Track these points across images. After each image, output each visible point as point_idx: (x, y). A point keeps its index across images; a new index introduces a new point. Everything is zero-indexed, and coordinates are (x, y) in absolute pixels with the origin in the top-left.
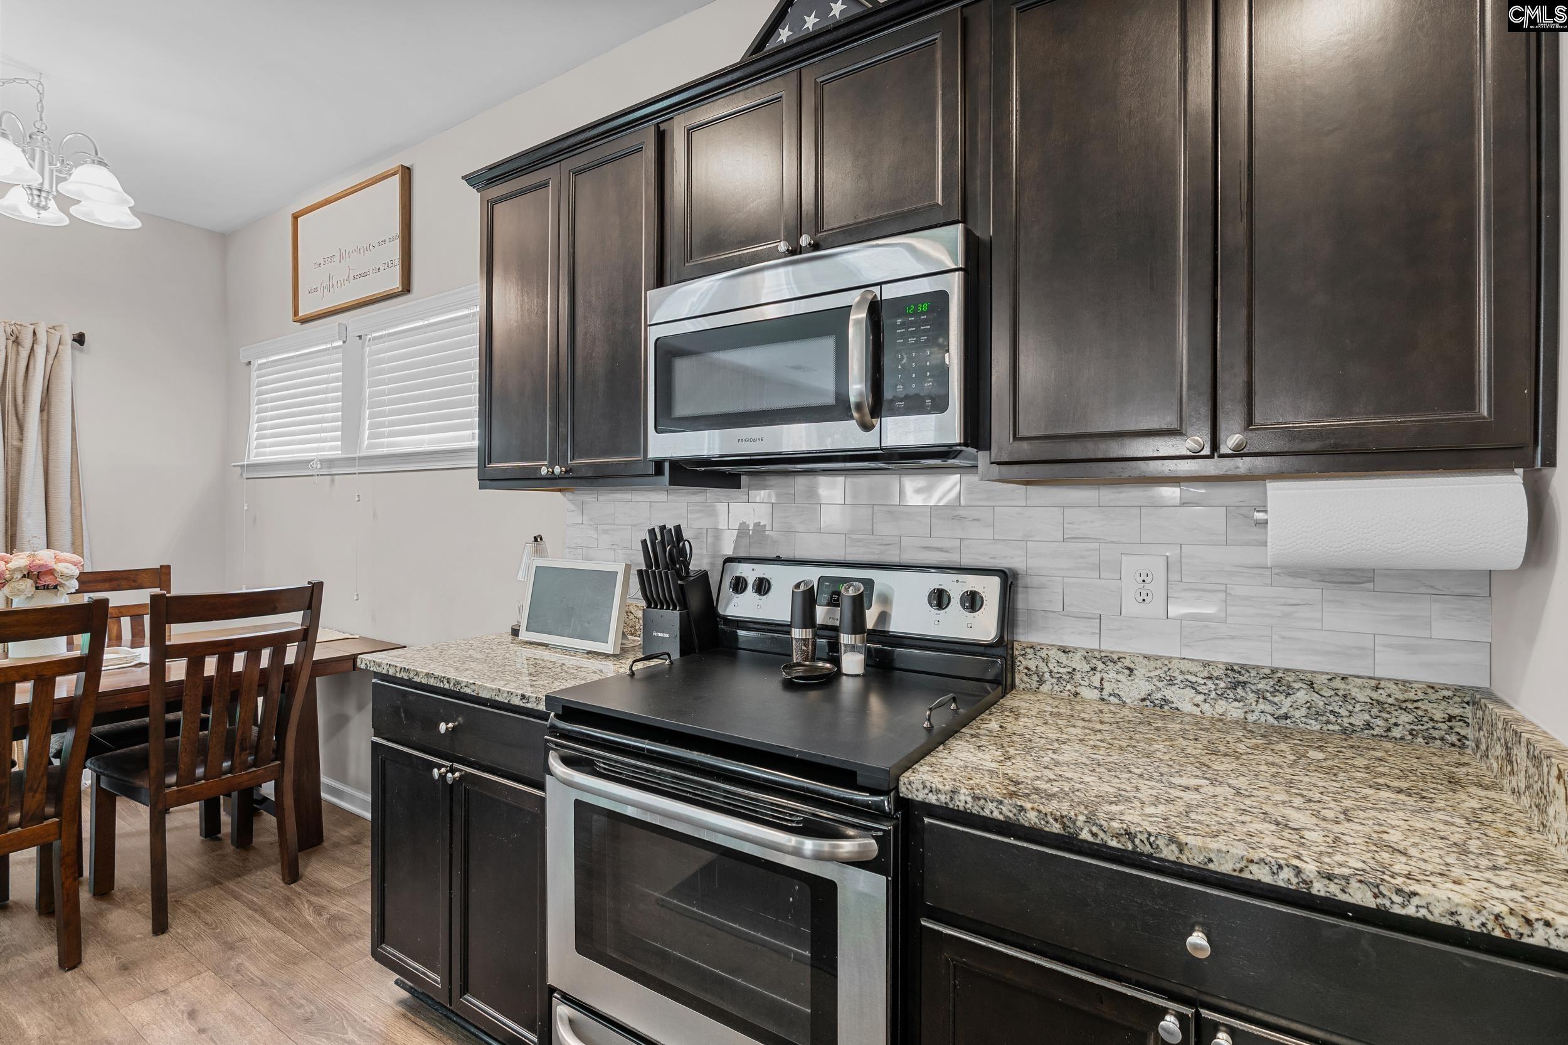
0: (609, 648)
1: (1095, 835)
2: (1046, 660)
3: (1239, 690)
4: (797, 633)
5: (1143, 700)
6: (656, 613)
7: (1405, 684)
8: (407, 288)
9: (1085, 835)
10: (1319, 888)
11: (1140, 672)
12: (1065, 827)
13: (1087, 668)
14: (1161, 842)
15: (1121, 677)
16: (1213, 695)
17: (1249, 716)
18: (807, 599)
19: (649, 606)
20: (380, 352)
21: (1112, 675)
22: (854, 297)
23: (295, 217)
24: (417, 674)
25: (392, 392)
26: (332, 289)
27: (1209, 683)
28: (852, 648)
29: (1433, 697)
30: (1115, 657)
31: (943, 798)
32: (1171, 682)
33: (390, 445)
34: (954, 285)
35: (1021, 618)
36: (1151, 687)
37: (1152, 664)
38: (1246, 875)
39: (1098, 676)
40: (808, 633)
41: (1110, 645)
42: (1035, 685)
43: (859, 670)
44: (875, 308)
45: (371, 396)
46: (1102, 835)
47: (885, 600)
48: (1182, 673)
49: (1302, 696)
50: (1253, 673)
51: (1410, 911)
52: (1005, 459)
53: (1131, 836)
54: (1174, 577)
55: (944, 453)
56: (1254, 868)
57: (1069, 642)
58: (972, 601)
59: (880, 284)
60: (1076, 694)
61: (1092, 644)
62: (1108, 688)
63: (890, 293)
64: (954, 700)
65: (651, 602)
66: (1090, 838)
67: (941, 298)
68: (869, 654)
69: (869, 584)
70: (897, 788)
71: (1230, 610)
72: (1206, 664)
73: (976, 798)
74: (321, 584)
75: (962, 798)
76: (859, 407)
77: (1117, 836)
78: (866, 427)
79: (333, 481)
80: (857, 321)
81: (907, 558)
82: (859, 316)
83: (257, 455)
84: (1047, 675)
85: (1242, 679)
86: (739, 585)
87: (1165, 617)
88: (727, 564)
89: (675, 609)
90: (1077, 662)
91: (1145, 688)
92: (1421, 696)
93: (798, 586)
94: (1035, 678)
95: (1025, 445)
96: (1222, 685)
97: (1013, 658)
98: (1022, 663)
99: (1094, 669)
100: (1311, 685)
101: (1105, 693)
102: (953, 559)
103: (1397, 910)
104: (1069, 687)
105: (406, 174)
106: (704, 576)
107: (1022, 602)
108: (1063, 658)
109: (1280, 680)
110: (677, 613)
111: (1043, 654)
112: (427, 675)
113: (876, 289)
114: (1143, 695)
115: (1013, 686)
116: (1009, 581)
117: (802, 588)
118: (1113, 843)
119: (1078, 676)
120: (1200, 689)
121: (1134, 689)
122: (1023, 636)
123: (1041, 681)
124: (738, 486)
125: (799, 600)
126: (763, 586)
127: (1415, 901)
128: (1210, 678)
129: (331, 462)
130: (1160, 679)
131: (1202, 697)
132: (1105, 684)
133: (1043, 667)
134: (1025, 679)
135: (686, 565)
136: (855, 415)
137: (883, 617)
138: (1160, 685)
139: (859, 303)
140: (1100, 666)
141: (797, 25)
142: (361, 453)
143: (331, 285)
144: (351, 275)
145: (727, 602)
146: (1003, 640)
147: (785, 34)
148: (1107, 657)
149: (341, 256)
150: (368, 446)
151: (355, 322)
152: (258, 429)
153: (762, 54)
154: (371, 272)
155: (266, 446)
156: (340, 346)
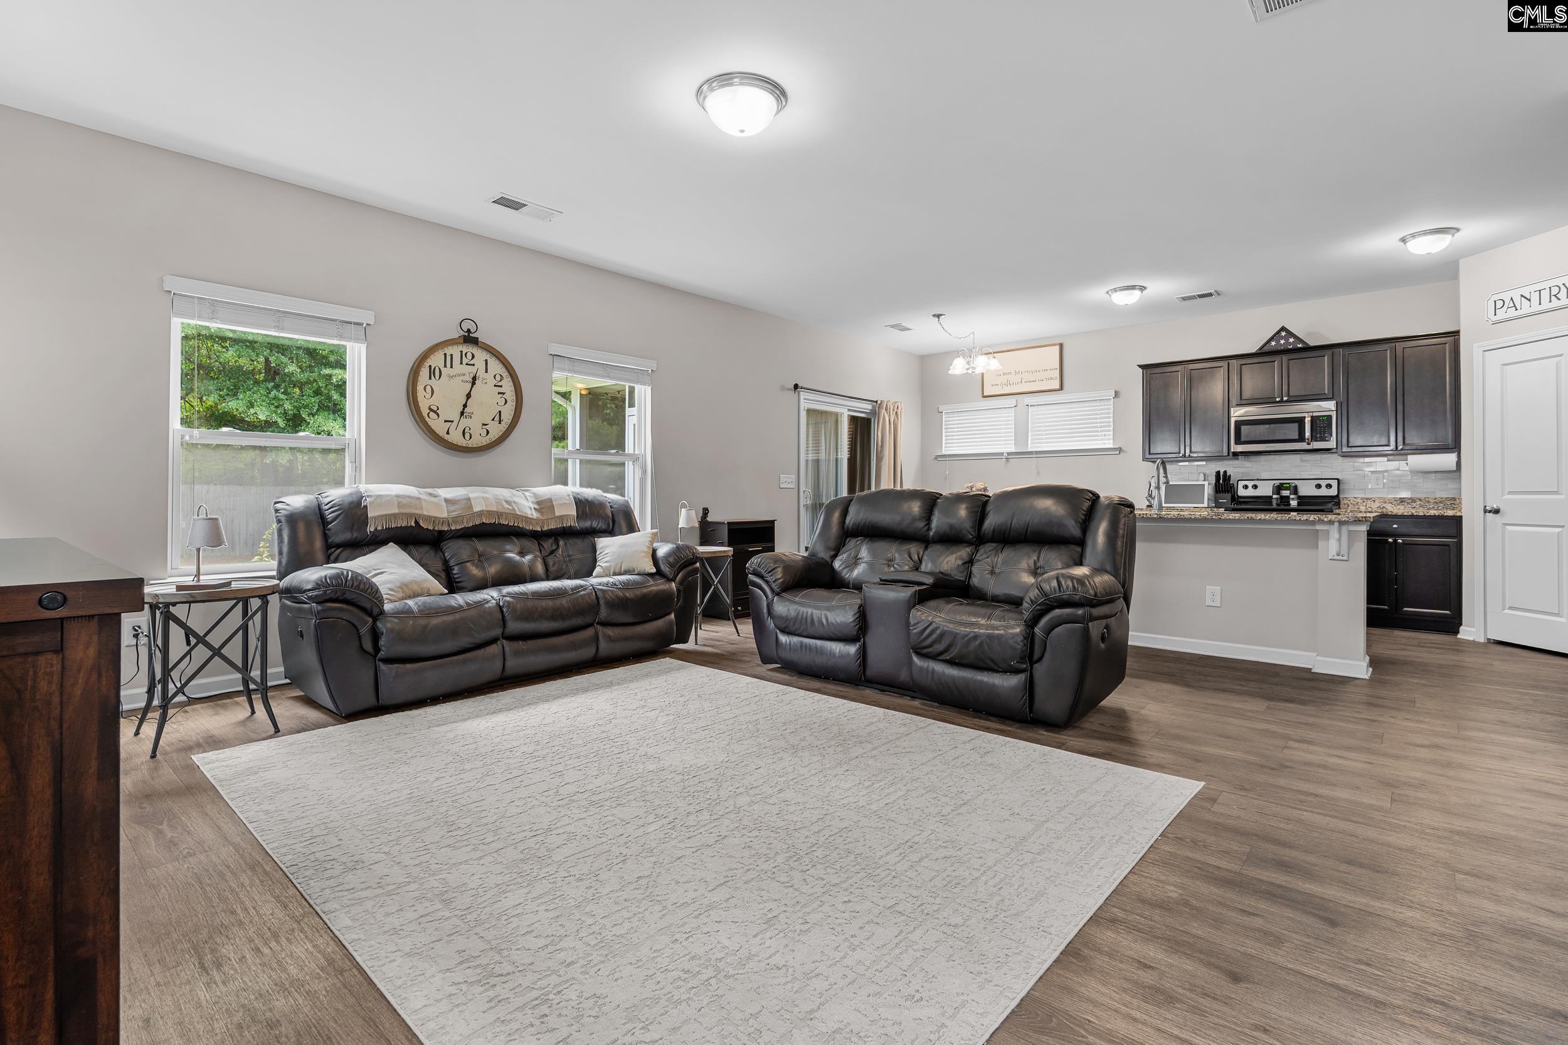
0: (1205, 505)
4: (1274, 496)
5: (1378, 508)
6: (1220, 495)
7: (1442, 498)
8: (1061, 388)
11: (1377, 501)
13: (1361, 501)
15: (1371, 503)
16: (1396, 504)
18: (1278, 489)
19: (1217, 493)
20: (1038, 410)
21: (1369, 502)
22: (1306, 414)
25: (1047, 426)
26: (1010, 386)
28: (1293, 499)
30: (1370, 498)
32: (1385, 502)
33: (1047, 446)
34: (1334, 414)
35: (1343, 490)
37: (1379, 499)
39: (1365, 503)
40: (1277, 496)
41: (1367, 496)
43: (1296, 505)
44: (1312, 417)
45: (1035, 428)
47: (1301, 488)
48: (1388, 500)
49: (1418, 503)
55: (1328, 450)
57: (1357, 495)
58: (1329, 486)
60: (1359, 508)
61: (1363, 496)
62: (1368, 506)
63: (1315, 414)
65: (1218, 491)
67: (1330, 417)
68: (1299, 500)
69: (1295, 483)
71: (1401, 485)
72: (1394, 499)
76: (1307, 439)
78: (1308, 444)
81: (1303, 477)
82: (1308, 420)
83: (948, 451)
84: (1352, 503)
85: (1403, 500)
86: (1245, 487)
87: (1383, 487)
88: (1241, 481)
89: (1226, 493)
90: (1359, 500)
91: (1379, 504)
93: (1273, 485)
95: (1343, 449)
96: (1399, 502)
97: (1340, 499)
98: (1343, 501)
102: (1322, 476)
104: (1357, 506)
105: (1061, 345)
106: (1234, 484)
107: (1342, 487)
108: (1355, 500)
110: (1229, 494)
111: (1349, 498)
113: (1313, 413)
115: (1340, 506)
116: (1339, 482)
117: (1275, 485)
119: (1359, 504)
120: (1393, 504)
121: (1375, 505)
122: (1341, 496)
123: (1348, 506)
124: (1248, 458)
125: (1274, 488)
126: (1256, 487)
128: (1396, 501)
129: (1009, 454)
133: (1349, 501)
134: (1344, 505)
135: (1229, 481)
137: (1301, 491)
138: (1382, 503)
139: (1309, 416)
140: (1365, 501)
141: (1278, 342)
142: (1030, 450)
143: (1008, 384)
144: (1023, 381)
145: (1242, 492)
146: (1338, 496)
147: (1273, 343)
148: (1367, 499)
149: (1016, 373)
150: (1031, 448)
151: (1028, 400)
152: (946, 440)
153: (1266, 349)
154: (1037, 381)
155: (954, 447)
156: (1013, 408)
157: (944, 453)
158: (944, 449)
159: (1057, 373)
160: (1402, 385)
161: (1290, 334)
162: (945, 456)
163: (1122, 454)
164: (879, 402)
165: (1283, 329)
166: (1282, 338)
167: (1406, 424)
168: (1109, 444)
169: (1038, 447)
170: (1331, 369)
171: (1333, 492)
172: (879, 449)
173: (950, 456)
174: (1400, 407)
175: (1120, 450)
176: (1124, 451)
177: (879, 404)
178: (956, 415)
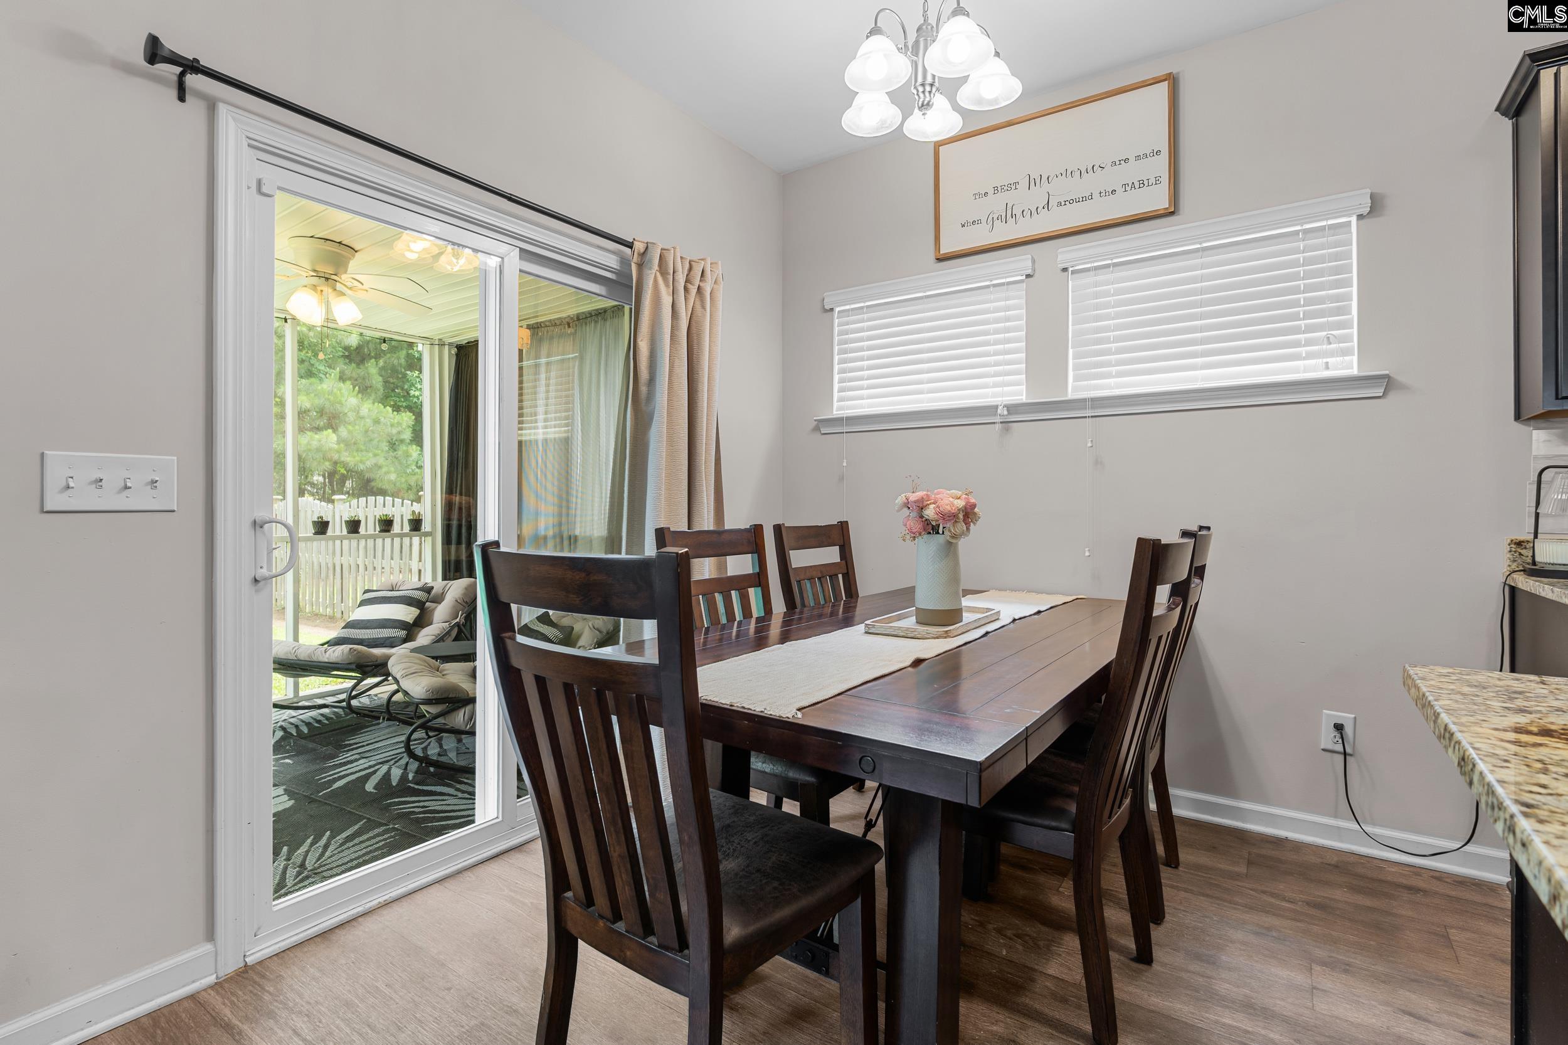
8: (1174, 210)
20: (1100, 284)
25: (1123, 327)
26: (1012, 220)
79: (1016, 427)
83: (843, 408)
105: (1174, 81)
142: (1071, 395)
143: (1009, 215)
144: (1055, 201)
149: (1032, 182)
150: (1075, 389)
151: (1067, 253)
152: (841, 381)
154: (1096, 195)
155: (861, 398)
156: (1021, 281)
157: (836, 413)
158: (836, 404)
159: (1161, 165)
162: (839, 421)
163: (1392, 397)
164: (639, 247)
168: (1349, 366)
169: (1096, 388)
172: (643, 389)
173: (851, 420)
175: (1388, 383)
176: (1402, 387)
177: (639, 254)
178: (866, 316)
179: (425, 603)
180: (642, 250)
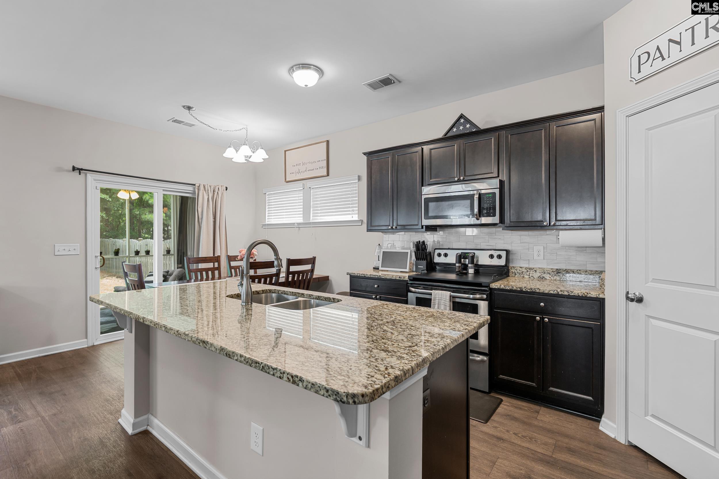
0: (407, 270)
1: (526, 290)
2: (516, 270)
3: (559, 274)
4: (457, 265)
5: (538, 277)
6: (420, 262)
7: (591, 271)
8: (328, 175)
9: (524, 290)
10: (560, 293)
11: (537, 272)
12: (520, 289)
13: (526, 271)
14: (536, 289)
15: (534, 273)
16: (553, 275)
17: (561, 279)
18: (460, 257)
19: (417, 260)
20: (316, 192)
21: (532, 272)
22: (475, 192)
23: (285, 151)
24: (367, 275)
25: (321, 204)
26: (299, 174)
27: (553, 273)
28: (471, 268)
29: (597, 273)
30: (532, 268)
31: (498, 287)
32: (545, 273)
33: (320, 219)
34: (497, 191)
35: (511, 261)
36: (540, 274)
37: (540, 269)
38: (550, 293)
39: (528, 272)
40: (460, 265)
41: (530, 266)
42: (514, 275)
43: (473, 272)
44: (480, 195)
45: (313, 204)
46: (527, 289)
47: (478, 257)
48: (547, 271)
49: (572, 274)
50: (562, 270)
51: (573, 294)
52: (508, 226)
53: (531, 289)
54: (545, 251)
55: (494, 225)
56: (551, 291)
57: (522, 266)
58: (499, 257)
59: (481, 190)
60: (524, 277)
61: (527, 266)
63: (483, 192)
64: (497, 275)
65: (417, 258)
66: (525, 290)
67: (494, 194)
68: (475, 270)
69: (474, 253)
70: (489, 286)
71: (557, 257)
72: (552, 269)
73: (504, 286)
74: (316, 257)
75: (502, 286)
76: (476, 215)
77: (529, 289)
78: (478, 219)
79: (299, 229)
80: (476, 197)
81: (482, 248)
82: (476, 196)
83: (268, 221)
84: (517, 273)
85: (559, 271)
86: (439, 255)
87: (543, 259)
88: (436, 250)
89: (424, 260)
90: (524, 270)
91: (539, 274)
92: (594, 273)
93: (457, 254)
94: (514, 274)
95: (512, 223)
96: (555, 273)
97: (509, 270)
98: (511, 271)
99: (528, 271)
100: (573, 272)
101: (530, 276)
102: (494, 248)
103: (571, 294)
104: (522, 275)
105: (328, 142)
106: (430, 253)
107: (511, 257)
108: (520, 269)
109: (567, 271)
110: (425, 261)
111: (516, 268)
112: (370, 275)
113: (480, 191)
114: (538, 276)
115: (509, 276)
116: (508, 252)
117: (458, 255)
118: (529, 291)
119: (524, 273)
120: (551, 274)
121: (538, 274)
122: (511, 265)
123: (515, 274)
124: (436, 231)
125: (458, 257)
126: (446, 255)
127: (573, 293)
128: (553, 272)
129: (299, 224)
130: (542, 272)
131: (551, 276)
132: (530, 274)
133: (516, 271)
134: (512, 274)
135: (426, 250)
136: (475, 216)
137: (477, 261)
138: (542, 274)
139: (477, 194)
140: (529, 270)
141: (458, 128)
142: (311, 222)
143: (299, 172)
144: (307, 170)
145: (437, 260)
146: (506, 266)
147: (455, 130)
148: (530, 269)
149: (303, 164)
150: (312, 220)
151: (308, 183)
152: (268, 213)
153: (449, 135)
154: (315, 169)
155: (272, 219)
156: (301, 190)
157: (267, 223)
158: (267, 220)
159: (325, 163)
160: (554, 163)
161: (468, 121)
162: (266, 225)
163: (363, 225)
165: (462, 116)
166: (461, 124)
167: (558, 200)
168: (356, 217)
169: (316, 220)
170: (497, 150)
171: (502, 262)
173: (270, 225)
174: (553, 185)
175: (362, 222)
176: (364, 223)
177: (198, 187)
178: (273, 196)
179: (166, 276)
180: (198, 186)
